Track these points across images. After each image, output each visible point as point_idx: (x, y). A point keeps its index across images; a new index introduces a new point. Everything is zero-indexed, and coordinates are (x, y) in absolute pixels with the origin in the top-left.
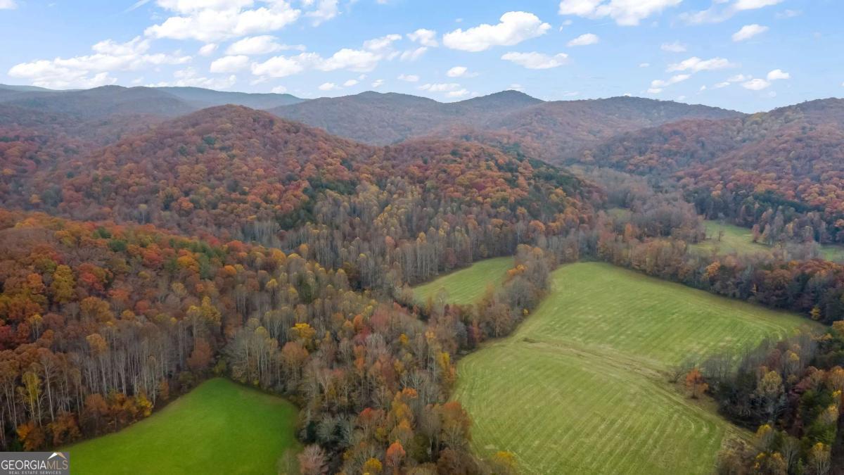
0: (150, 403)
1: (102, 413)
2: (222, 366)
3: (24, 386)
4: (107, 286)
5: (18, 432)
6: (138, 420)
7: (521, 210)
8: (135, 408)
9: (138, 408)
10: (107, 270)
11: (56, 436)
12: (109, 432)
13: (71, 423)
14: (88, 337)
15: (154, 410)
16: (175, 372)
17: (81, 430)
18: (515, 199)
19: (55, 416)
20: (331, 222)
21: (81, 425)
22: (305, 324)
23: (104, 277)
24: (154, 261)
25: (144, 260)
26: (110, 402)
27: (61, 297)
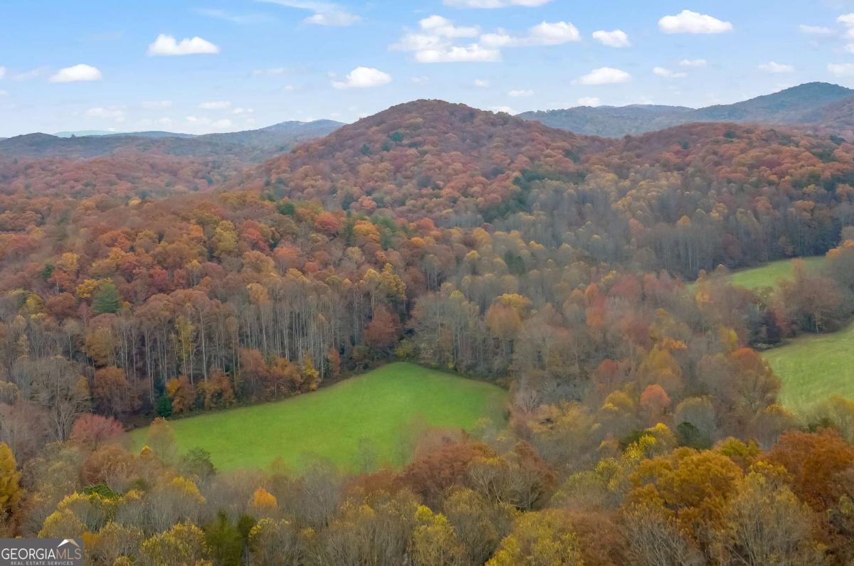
0: (317, 373)
1: (260, 374)
2: (406, 347)
3: (177, 333)
4: (272, 246)
5: (168, 385)
6: (302, 392)
8: (299, 376)
9: (302, 377)
10: (273, 229)
11: (208, 396)
12: (268, 400)
13: (226, 383)
14: (249, 286)
15: (322, 385)
16: (348, 344)
17: (236, 394)
18: (832, 176)
19: (208, 371)
20: (552, 208)
21: (236, 389)
22: (516, 295)
23: (270, 237)
24: (327, 225)
25: (316, 224)
26: (269, 363)
27: (222, 251)
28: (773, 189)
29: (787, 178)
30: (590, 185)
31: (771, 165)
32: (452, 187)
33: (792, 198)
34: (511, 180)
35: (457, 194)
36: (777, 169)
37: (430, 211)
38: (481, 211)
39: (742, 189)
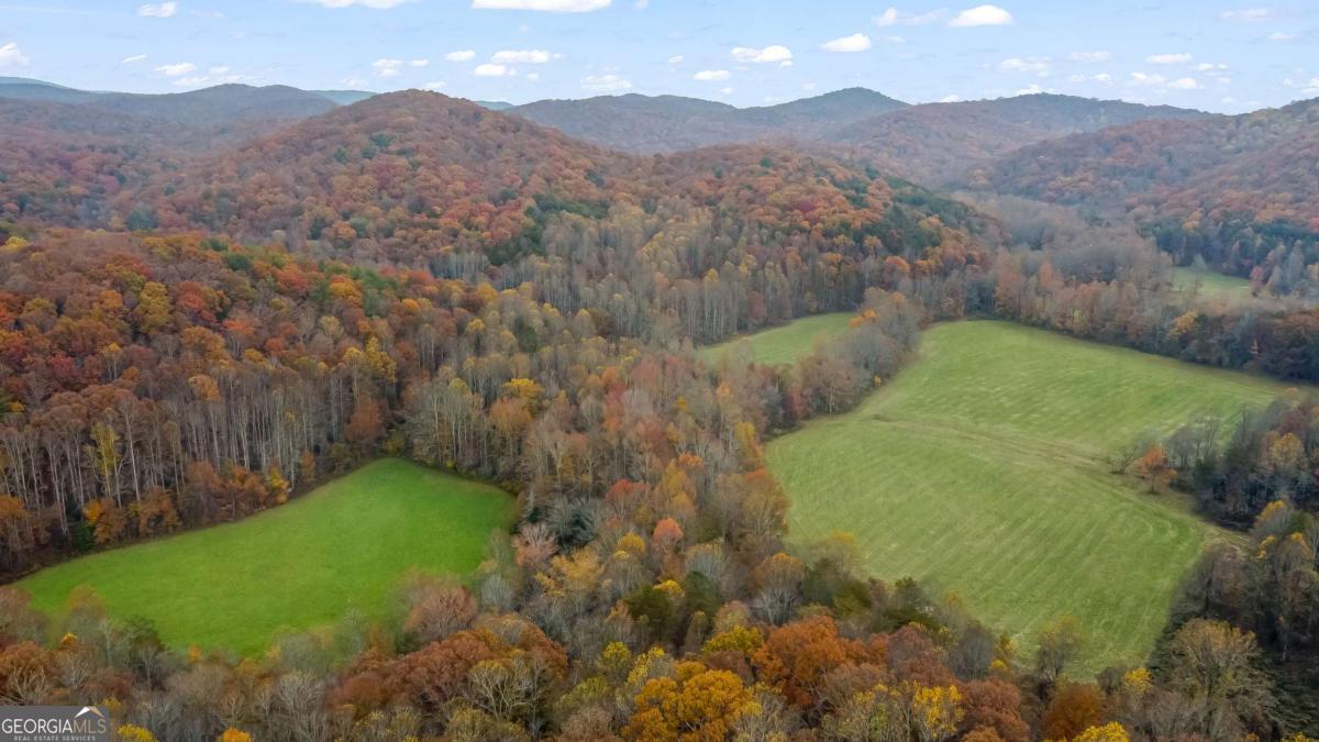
0: (287, 483)
1: (213, 491)
2: (396, 441)
3: (95, 444)
4: (221, 317)
5: (86, 511)
6: (268, 508)
7: (872, 241)
8: (262, 488)
9: (267, 489)
10: (221, 292)
11: (144, 521)
12: (224, 521)
13: (166, 503)
14: (192, 379)
15: (292, 497)
16: (324, 443)
17: (180, 515)
18: (862, 226)
19: (141, 490)
20: (569, 254)
21: (181, 509)
22: (526, 380)
23: (217, 304)
24: (294, 285)
25: (279, 283)
26: (224, 476)
27: (151, 326)
28: (804, 236)
29: (819, 225)
30: (615, 222)
31: (805, 208)
32: (452, 216)
33: (821, 249)
34: (522, 210)
35: (457, 225)
36: (810, 214)
37: (425, 247)
38: (485, 250)
39: (773, 237)
